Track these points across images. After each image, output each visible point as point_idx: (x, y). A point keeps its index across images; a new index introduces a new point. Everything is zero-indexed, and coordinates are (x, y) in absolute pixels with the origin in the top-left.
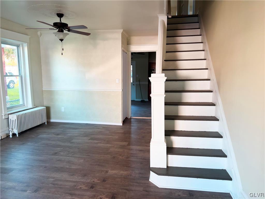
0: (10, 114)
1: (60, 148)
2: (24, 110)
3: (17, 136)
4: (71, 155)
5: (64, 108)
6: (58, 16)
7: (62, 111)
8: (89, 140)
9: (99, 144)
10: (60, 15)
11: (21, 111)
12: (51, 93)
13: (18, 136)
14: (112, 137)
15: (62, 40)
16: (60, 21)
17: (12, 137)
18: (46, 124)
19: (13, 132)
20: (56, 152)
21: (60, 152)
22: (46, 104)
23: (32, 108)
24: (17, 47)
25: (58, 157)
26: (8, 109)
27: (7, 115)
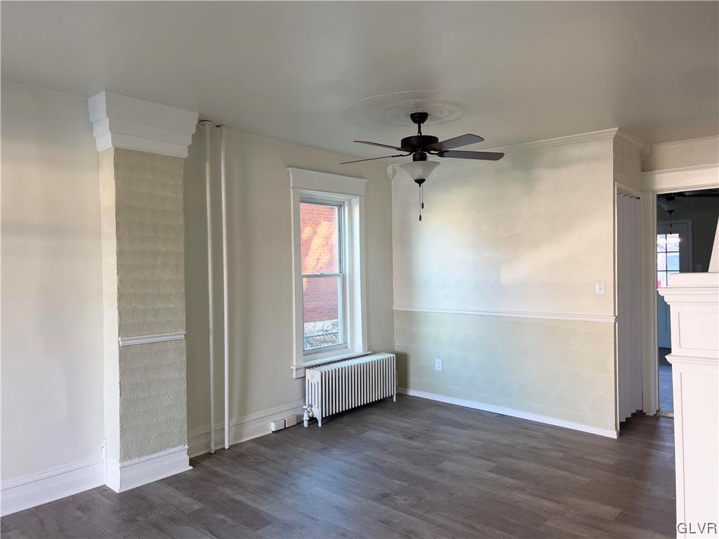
0: (309, 367)
1: (400, 482)
2: (342, 360)
3: (320, 425)
4: (421, 513)
5: (440, 361)
6: (415, 121)
7: (437, 369)
8: (491, 471)
9: (515, 493)
10: (419, 118)
11: (335, 362)
12: (411, 317)
13: (322, 425)
14: (567, 474)
15: (420, 181)
16: (420, 132)
17: (309, 425)
18: (395, 400)
19: (311, 414)
20: (387, 491)
21: (397, 494)
22: (399, 346)
23: (362, 356)
24: (339, 209)
25: (386, 508)
26: (306, 353)
27: (302, 371)
